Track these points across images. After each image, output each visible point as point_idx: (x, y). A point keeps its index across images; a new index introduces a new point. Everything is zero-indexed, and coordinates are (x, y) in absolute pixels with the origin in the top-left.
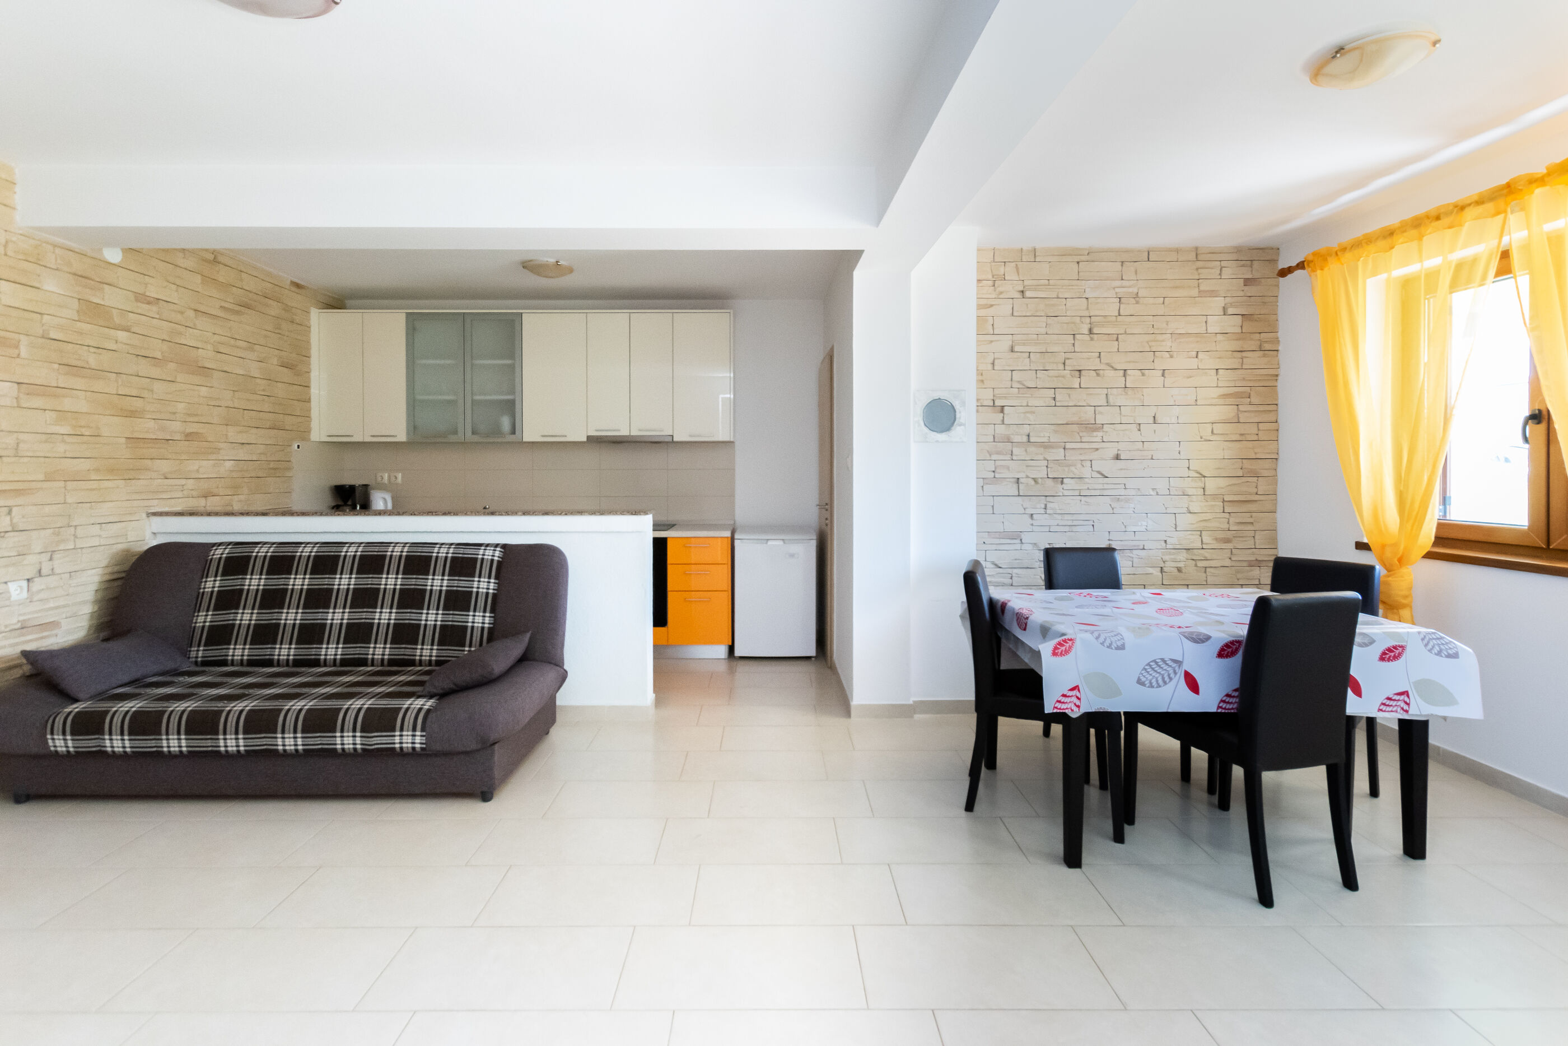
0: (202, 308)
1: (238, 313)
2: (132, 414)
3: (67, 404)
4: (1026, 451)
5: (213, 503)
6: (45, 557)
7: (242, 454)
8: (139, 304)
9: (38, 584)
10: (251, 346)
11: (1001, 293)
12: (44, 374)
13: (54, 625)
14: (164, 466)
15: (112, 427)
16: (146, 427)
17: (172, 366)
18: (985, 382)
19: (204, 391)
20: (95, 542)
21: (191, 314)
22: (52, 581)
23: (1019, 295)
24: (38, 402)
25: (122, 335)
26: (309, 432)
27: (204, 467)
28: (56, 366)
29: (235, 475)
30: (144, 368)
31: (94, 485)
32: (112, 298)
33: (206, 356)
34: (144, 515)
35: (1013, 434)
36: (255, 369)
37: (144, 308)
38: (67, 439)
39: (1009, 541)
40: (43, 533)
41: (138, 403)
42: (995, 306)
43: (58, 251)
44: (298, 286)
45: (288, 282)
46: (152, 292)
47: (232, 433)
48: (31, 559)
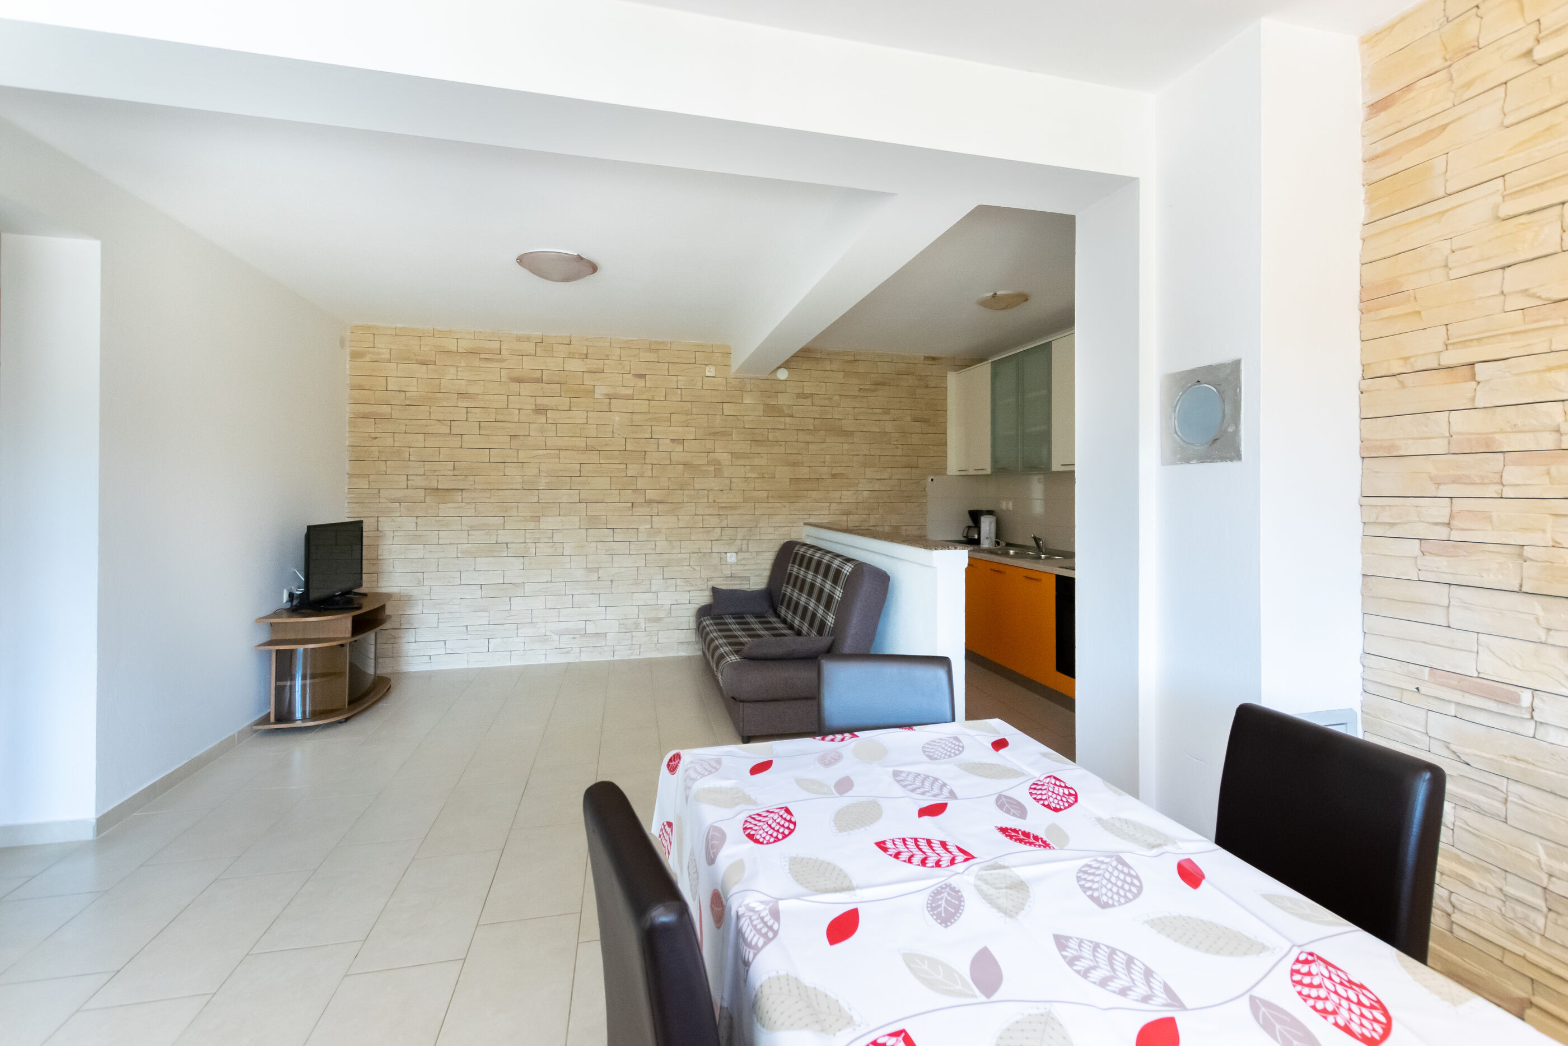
0: (843, 393)
1: (874, 390)
2: (794, 464)
3: (757, 461)
4: (1548, 473)
5: (853, 520)
6: (745, 542)
7: (877, 486)
8: (799, 400)
9: (741, 555)
10: (887, 411)
11: (1469, 85)
12: (743, 447)
13: (748, 578)
14: (814, 494)
15: (783, 473)
16: (804, 472)
17: (822, 433)
18: (1423, 313)
19: (846, 446)
20: (771, 537)
21: (836, 398)
22: (747, 555)
23: (1523, 66)
24: (741, 462)
25: (788, 420)
26: (946, 469)
27: (848, 495)
28: (749, 442)
29: (871, 501)
30: (803, 437)
31: (770, 505)
32: (783, 400)
33: (848, 424)
34: (802, 524)
35: (1502, 431)
36: (889, 427)
37: (802, 401)
38: (756, 480)
39: (1492, 705)
40: (743, 529)
41: (800, 457)
42: (1449, 128)
43: (752, 381)
44: (933, 359)
45: (922, 358)
46: (807, 391)
47: (870, 473)
48: (738, 542)
